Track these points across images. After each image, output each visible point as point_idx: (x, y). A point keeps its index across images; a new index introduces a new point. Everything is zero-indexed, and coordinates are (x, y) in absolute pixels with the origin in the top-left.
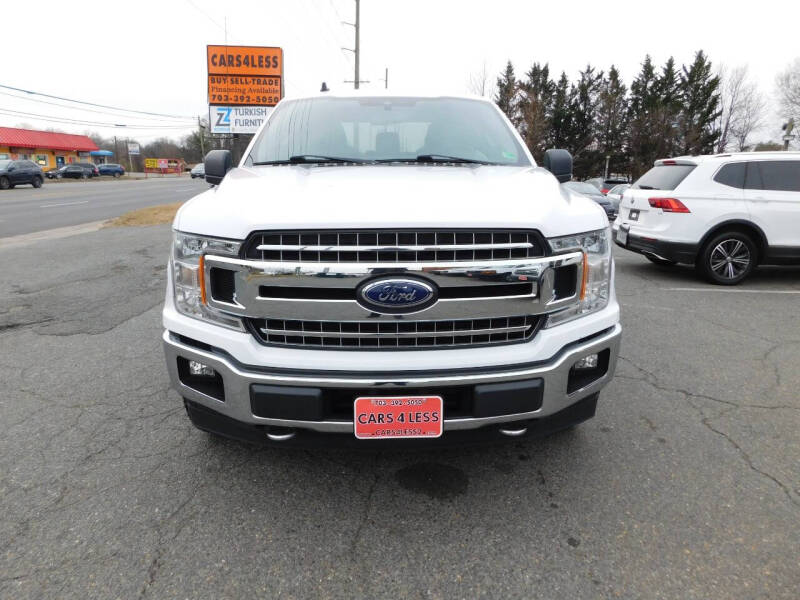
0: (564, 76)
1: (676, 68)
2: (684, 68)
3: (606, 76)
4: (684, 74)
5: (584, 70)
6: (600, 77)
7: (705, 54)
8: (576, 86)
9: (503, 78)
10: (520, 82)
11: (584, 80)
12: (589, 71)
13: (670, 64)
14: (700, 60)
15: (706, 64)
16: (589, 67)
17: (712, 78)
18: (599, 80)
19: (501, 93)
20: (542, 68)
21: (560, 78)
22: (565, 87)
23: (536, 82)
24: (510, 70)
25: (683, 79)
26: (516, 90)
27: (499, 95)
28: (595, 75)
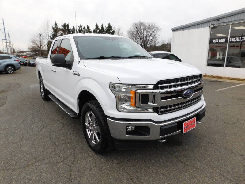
0: (74, 27)
1: (104, 27)
2: (106, 27)
3: (86, 28)
4: (106, 29)
5: (79, 26)
6: (84, 28)
7: (110, 24)
8: (78, 31)
9: (54, 27)
10: (60, 28)
11: (80, 29)
12: (81, 26)
13: (102, 26)
14: (109, 25)
15: (111, 27)
16: (81, 25)
17: (113, 30)
18: (84, 29)
19: (54, 31)
20: (66, 24)
21: (73, 28)
22: (74, 31)
23: (65, 28)
24: (56, 24)
25: (106, 30)
26: (59, 31)
27: (53, 32)
28: (83, 27)
